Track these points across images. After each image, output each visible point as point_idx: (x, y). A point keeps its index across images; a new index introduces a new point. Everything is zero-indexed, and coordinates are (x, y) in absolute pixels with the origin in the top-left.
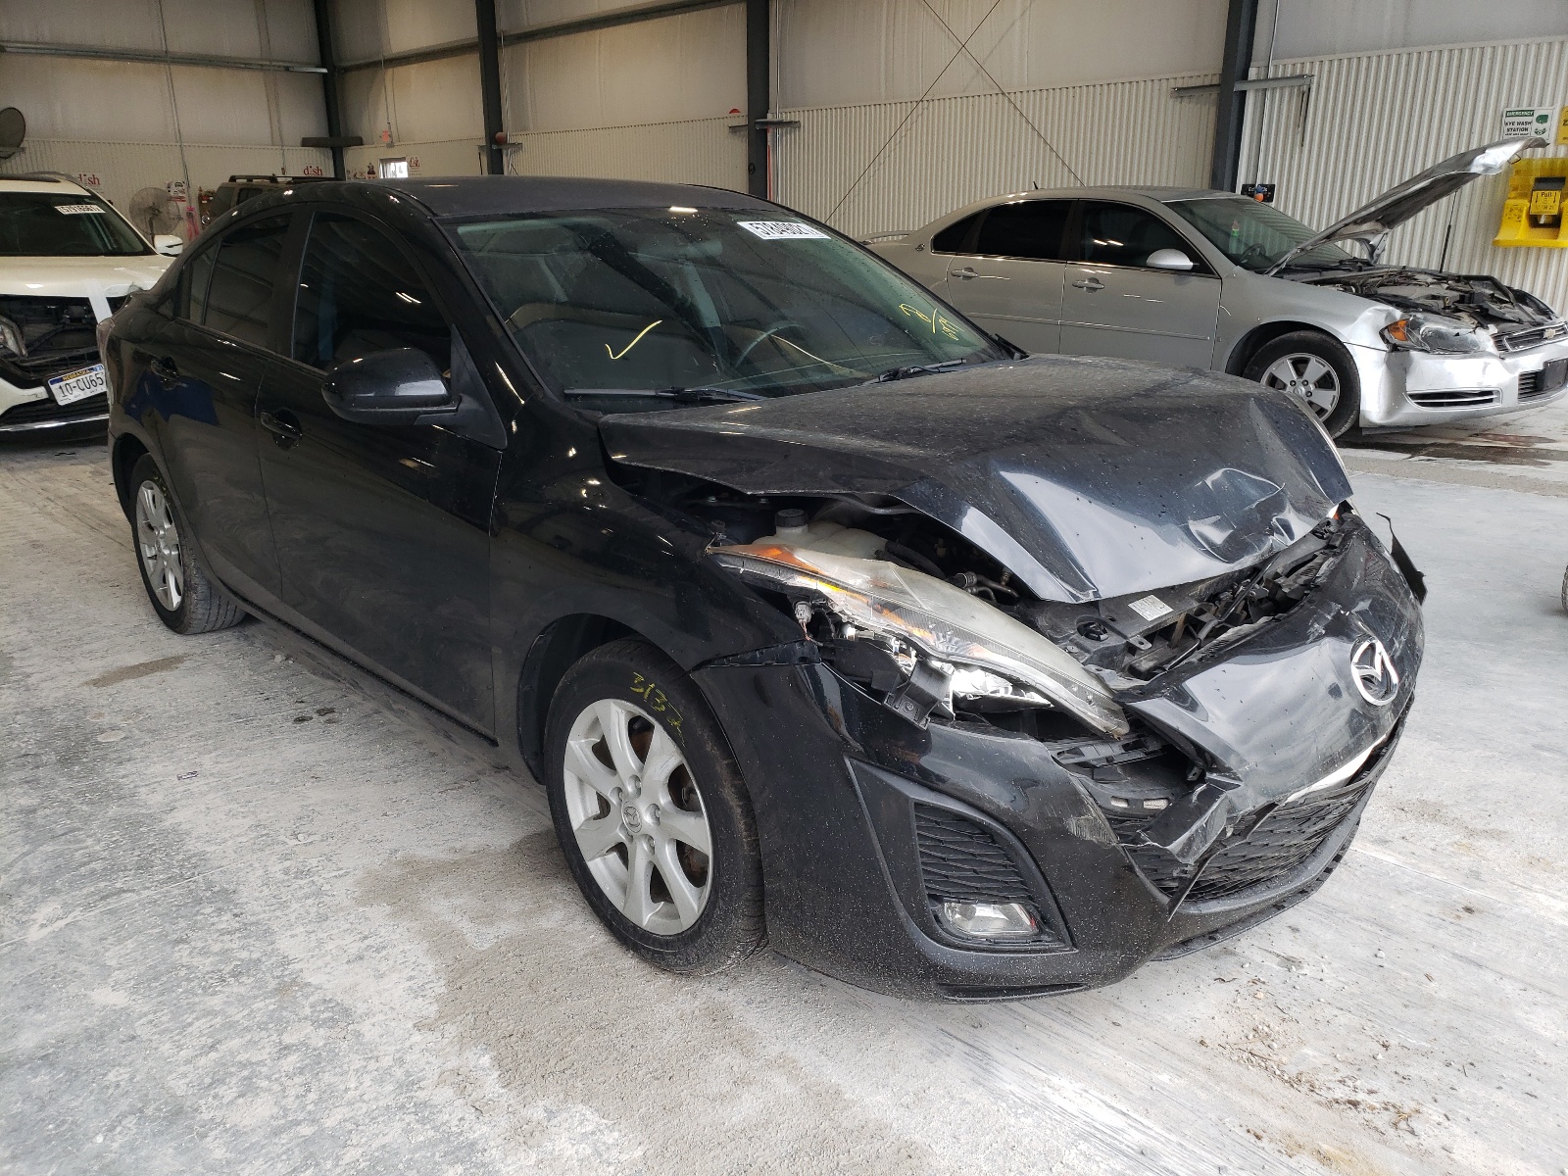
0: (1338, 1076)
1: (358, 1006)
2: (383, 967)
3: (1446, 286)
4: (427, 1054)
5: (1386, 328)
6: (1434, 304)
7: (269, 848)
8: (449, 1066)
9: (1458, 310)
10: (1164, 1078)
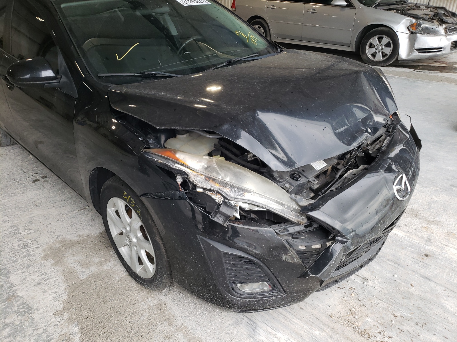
0: (379, 330)
1: (35, 305)
2: (47, 288)
3: (430, 10)
4: (56, 327)
5: (410, 26)
6: (426, 17)
7: (15, 236)
8: (63, 332)
9: (433, 19)
10: (317, 332)
